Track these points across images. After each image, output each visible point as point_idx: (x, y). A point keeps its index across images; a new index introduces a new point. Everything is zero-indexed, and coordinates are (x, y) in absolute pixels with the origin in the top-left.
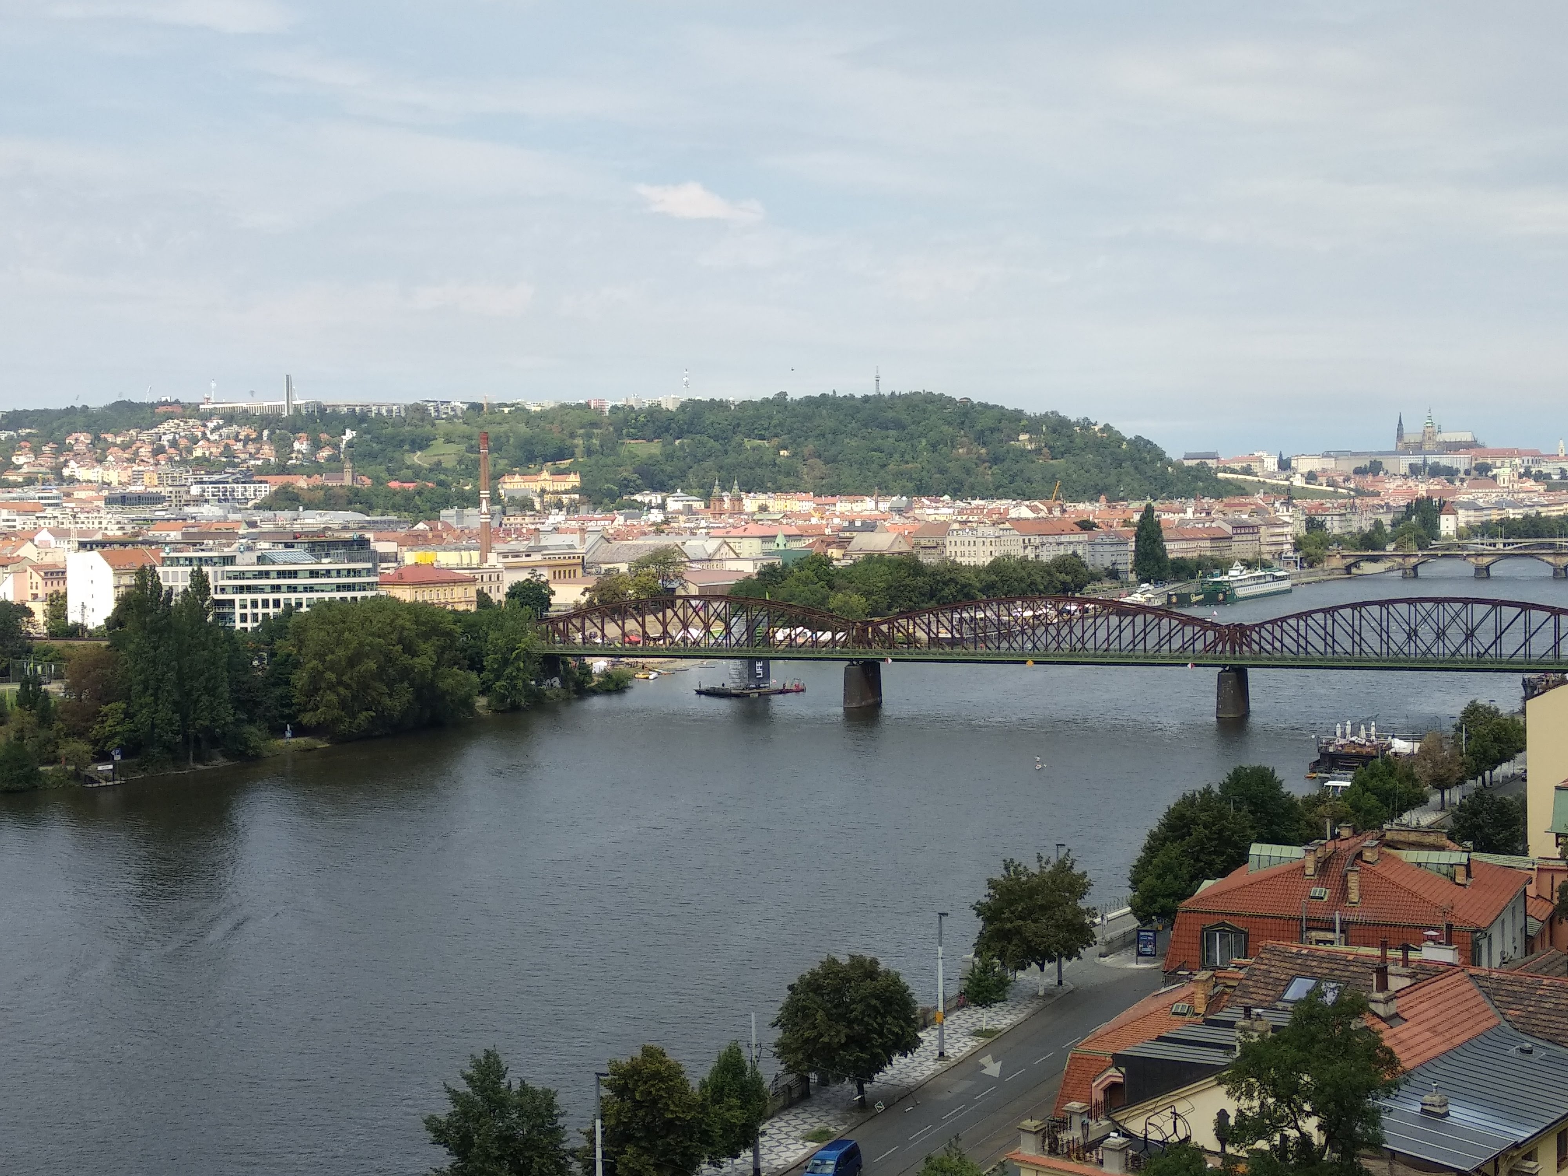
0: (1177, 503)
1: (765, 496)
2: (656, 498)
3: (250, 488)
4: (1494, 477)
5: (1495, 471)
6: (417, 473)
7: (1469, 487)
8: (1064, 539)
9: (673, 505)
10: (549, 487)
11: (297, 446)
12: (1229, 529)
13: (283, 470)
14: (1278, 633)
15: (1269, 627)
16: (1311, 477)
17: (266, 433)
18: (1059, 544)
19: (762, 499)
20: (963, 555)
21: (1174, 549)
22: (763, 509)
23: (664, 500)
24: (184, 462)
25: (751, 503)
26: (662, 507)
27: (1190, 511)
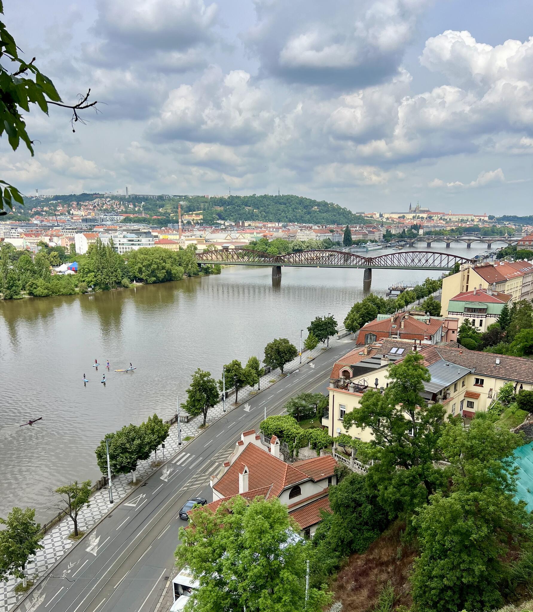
0: (354, 225)
1: (250, 222)
2: (222, 222)
3: (118, 217)
4: (433, 220)
5: (433, 218)
6: (161, 214)
7: (427, 222)
8: (326, 234)
9: (227, 224)
10: (195, 218)
11: (130, 206)
12: (367, 232)
13: (126, 212)
14: (380, 260)
15: (378, 258)
16: (387, 219)
17: (122, 202)
18: (325, 236)
19: (249, 223)
20: (301, 238)
21: (354, 237)
22: (250, 225)
23: (224, 223)
24: (101, 210)
25: (246, 224)
26: (224, 225)
27: (358, 227)
